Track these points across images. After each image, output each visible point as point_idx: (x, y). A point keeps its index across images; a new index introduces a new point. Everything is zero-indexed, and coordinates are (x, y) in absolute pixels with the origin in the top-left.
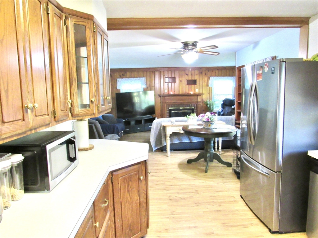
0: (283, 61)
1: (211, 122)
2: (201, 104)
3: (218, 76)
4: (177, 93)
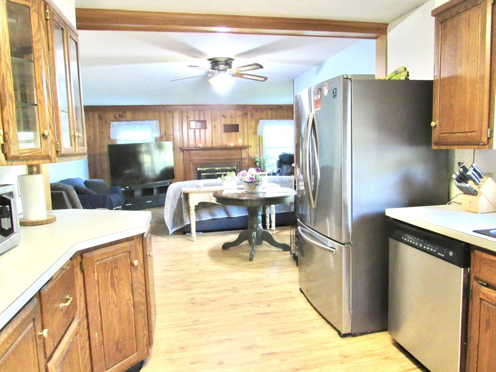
0: (347, 78)
1: (257, 183)
2: (247, 161)
3: (272, 118)
4: (209, 145)
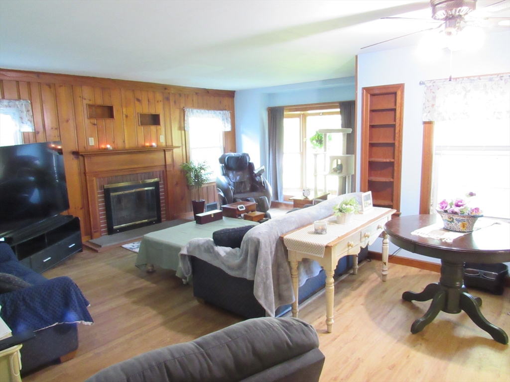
2: (172, 169)
3: (199, 108)
4: (120, 145)
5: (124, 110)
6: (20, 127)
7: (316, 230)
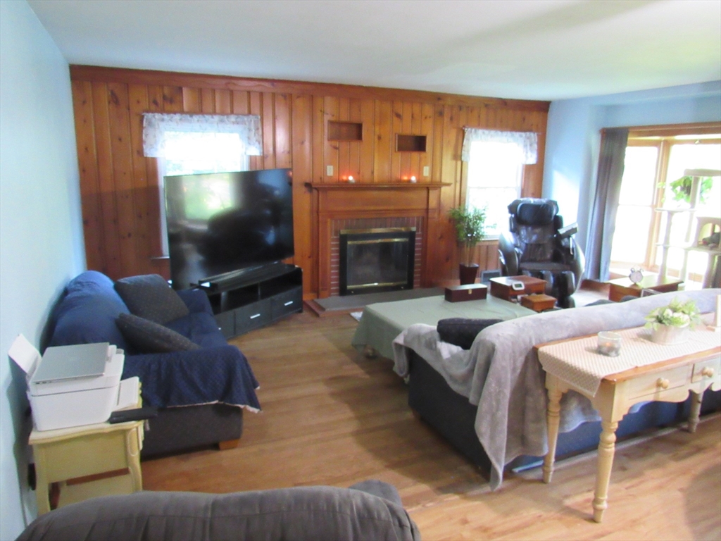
2: (436, 215)
3: (486, 127)
4: (366, 177)
5: (377, 129)
6: (246, 149)
7: (599, 347)
